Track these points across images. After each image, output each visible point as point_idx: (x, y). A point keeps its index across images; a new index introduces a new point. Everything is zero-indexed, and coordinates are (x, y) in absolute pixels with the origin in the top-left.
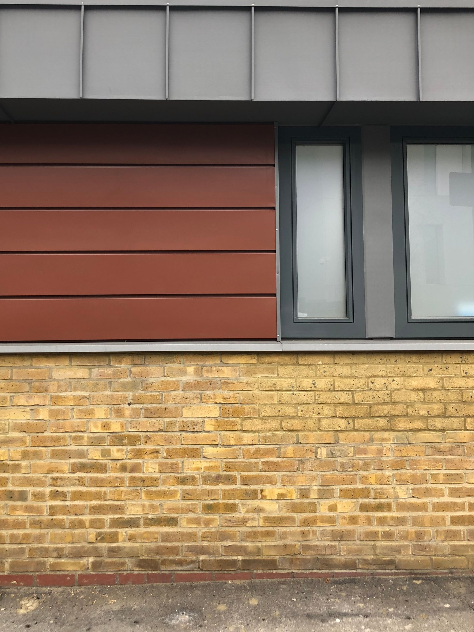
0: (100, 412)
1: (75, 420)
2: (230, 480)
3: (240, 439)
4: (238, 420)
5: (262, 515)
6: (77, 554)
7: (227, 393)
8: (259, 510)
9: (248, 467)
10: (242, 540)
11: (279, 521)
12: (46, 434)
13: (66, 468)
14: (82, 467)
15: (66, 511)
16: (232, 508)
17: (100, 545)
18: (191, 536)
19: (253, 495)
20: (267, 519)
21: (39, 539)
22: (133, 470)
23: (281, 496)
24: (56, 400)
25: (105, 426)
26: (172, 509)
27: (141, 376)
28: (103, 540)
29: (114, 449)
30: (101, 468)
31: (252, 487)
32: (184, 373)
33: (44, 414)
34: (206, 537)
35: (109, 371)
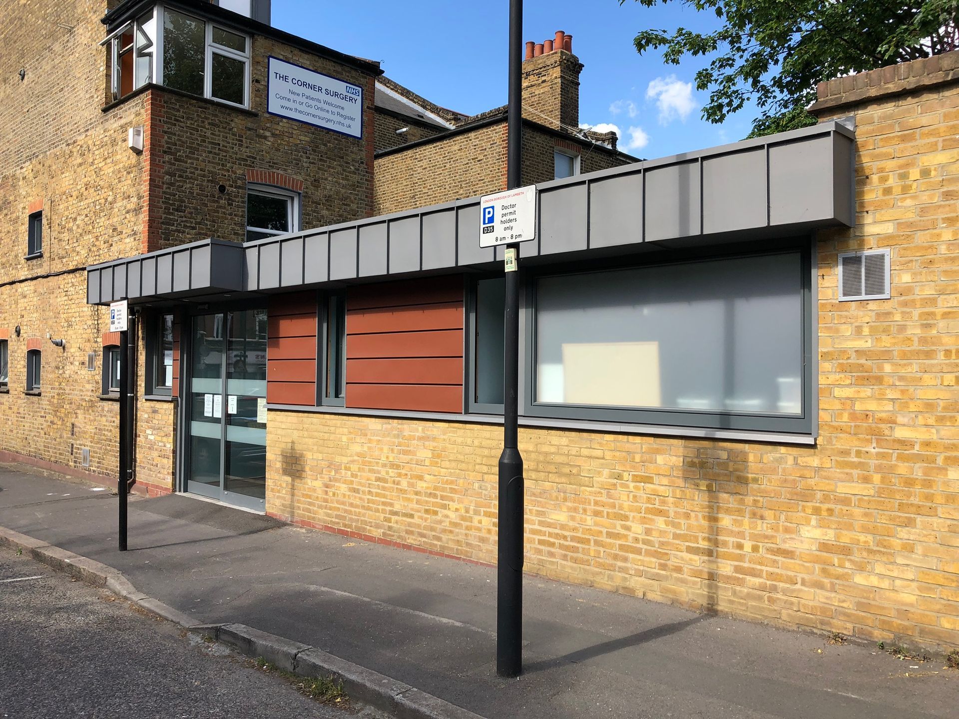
0: (386, 449)
1: (377, 453)
2: (435, 496)
3: (440, 472)
4: (439, 460)
5: (448, 520)
6: (378, 526)
7: (435, 444)
8: (447, 516)
9: (444, 490)
10: (440, 533)
11: (456, 525)
12: (367, 459)
13: (374, 479)
14: (378, 479)
15: (374, 502)
16: (436, 513)
17: (385, 523)
18: (419, 526)
19: (444, 507)
20: (450, 522)
21: (364, 515)
22: (397, 484)
23: (457, 510)
24: (370, 441)
25: (387, 457)
26: (412, 509)
27: (401, 431)
28: (386, 521)
29: (390, 470)
30: (386, 481)
31: (445, 502)
32: (417, 430)
33: (366, 449)
34: (425, 528)
35: (389, 426)
